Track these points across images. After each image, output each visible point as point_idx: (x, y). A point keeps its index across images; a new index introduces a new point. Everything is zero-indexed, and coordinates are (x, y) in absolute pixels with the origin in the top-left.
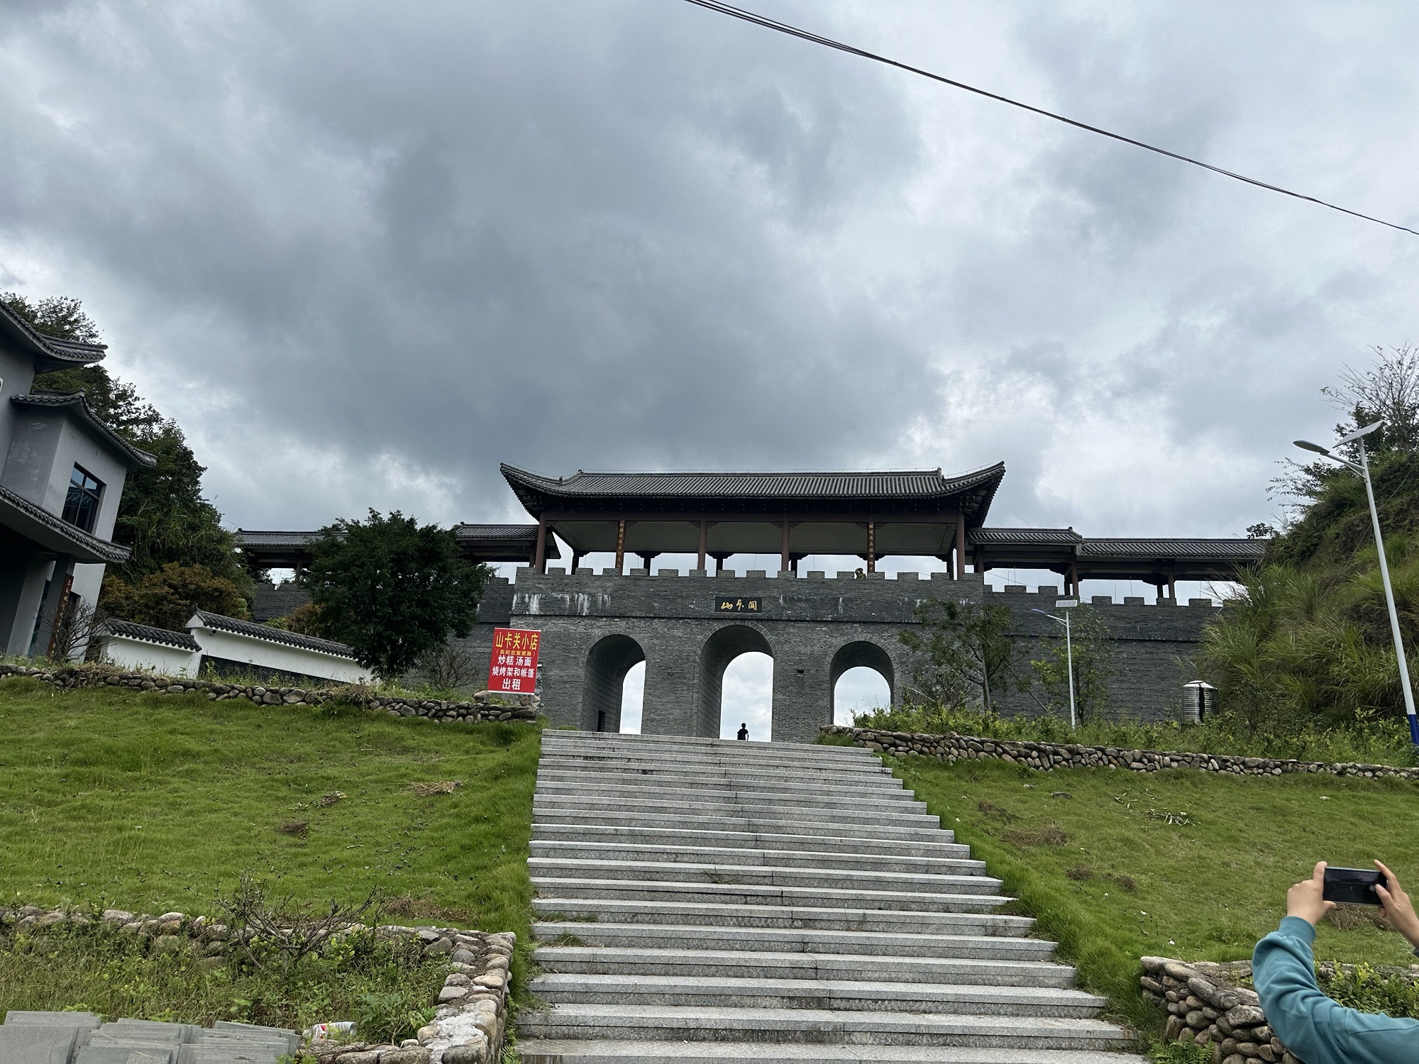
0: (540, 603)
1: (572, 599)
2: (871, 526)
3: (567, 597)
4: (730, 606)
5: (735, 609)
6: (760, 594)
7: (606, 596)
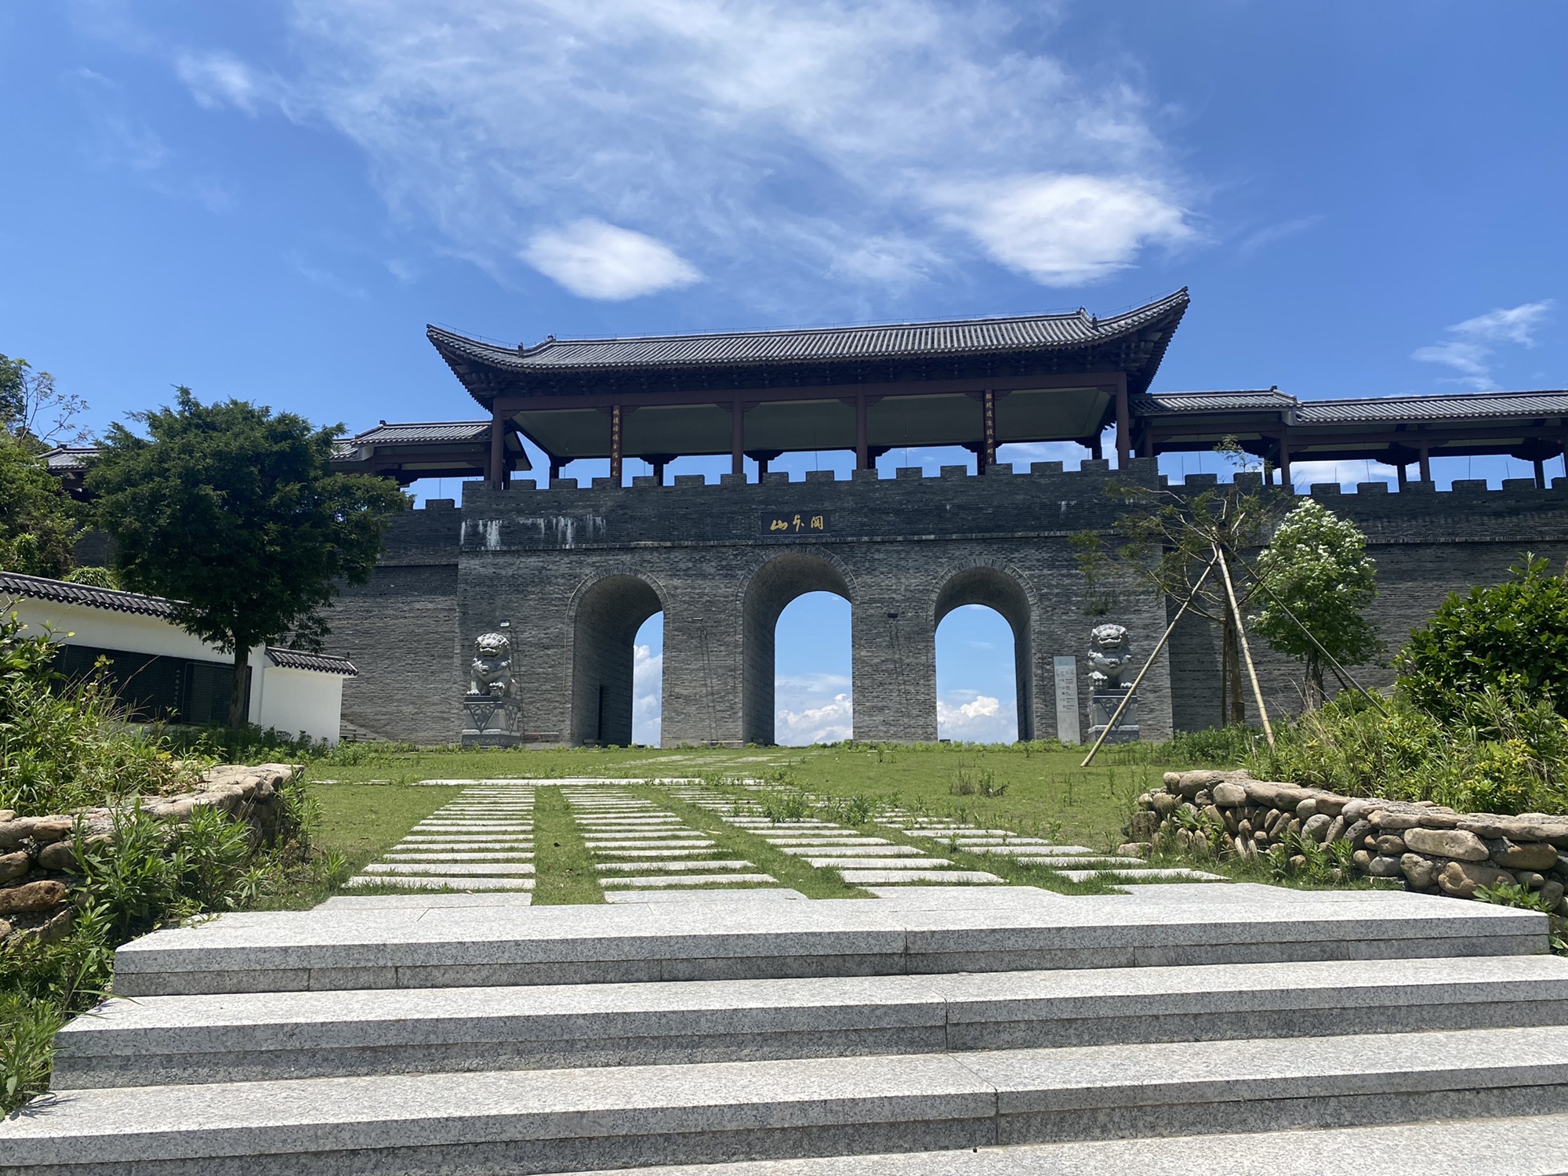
0: (501, 534)
1: (549, 526)
2: (989, 396)
3: (541, 522)
4: (783, 525)
5: (791, 527)
6: (827, 505)
7: (599, 520)
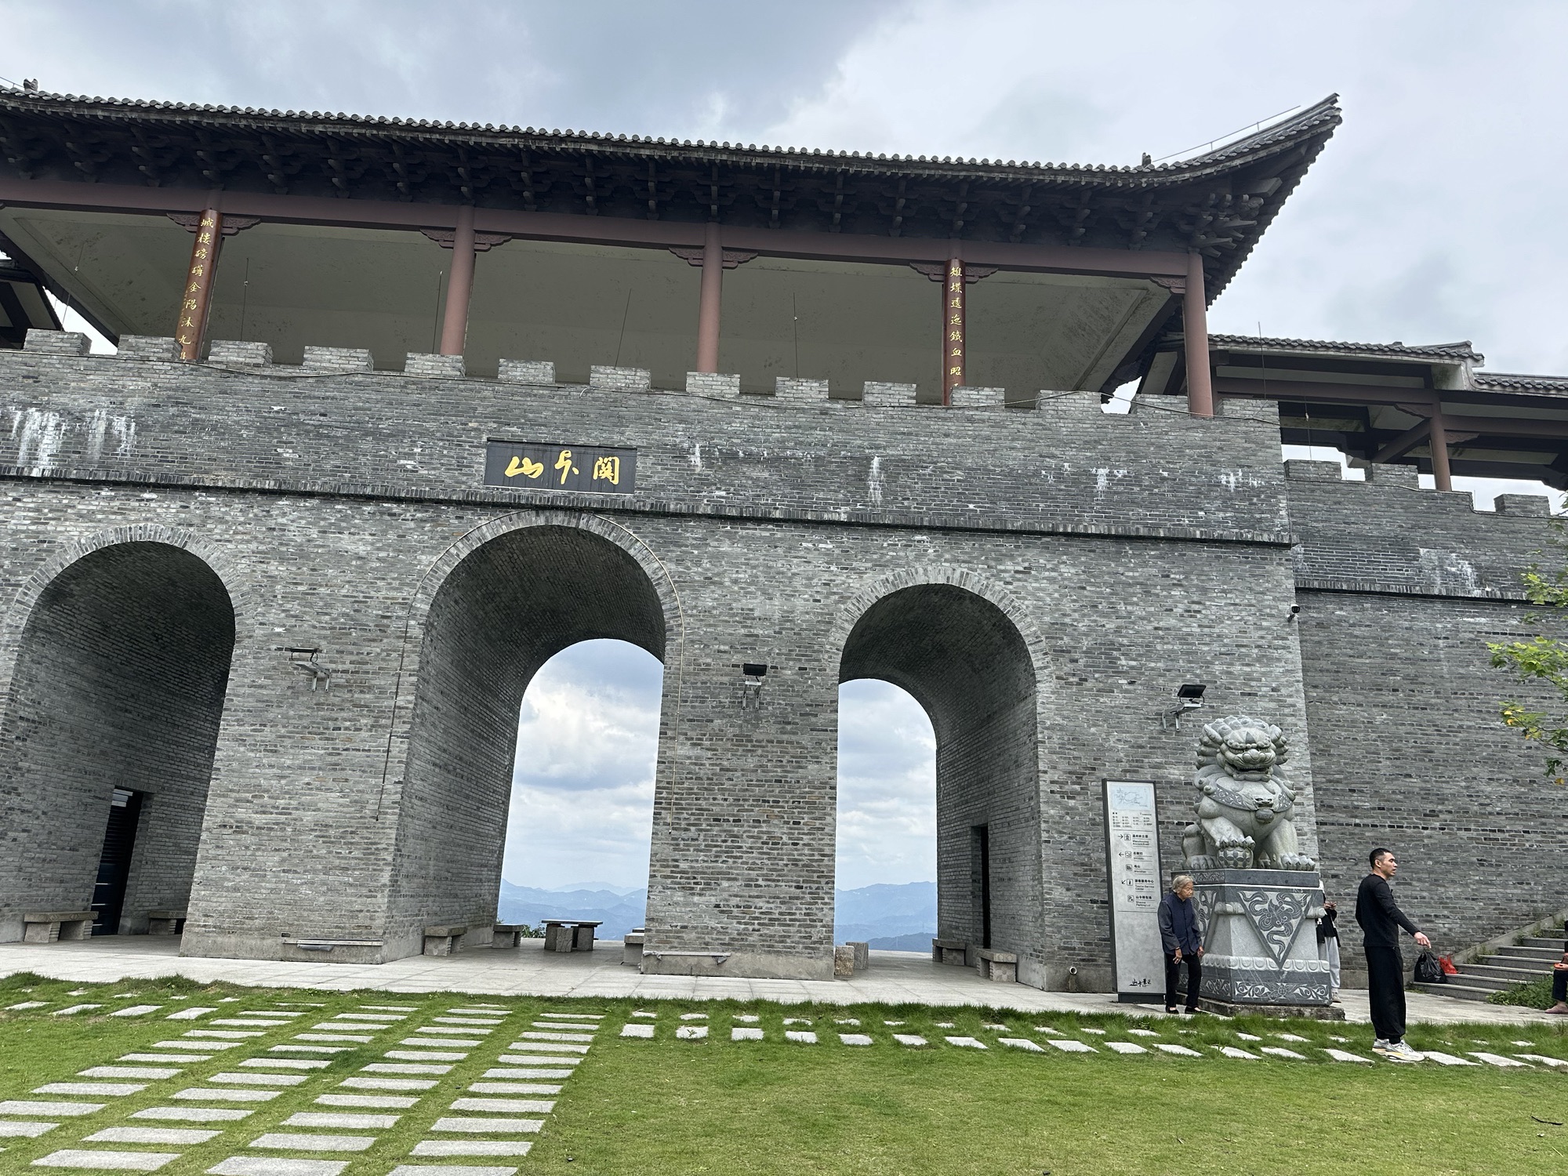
2: (955, 271)
4: (533, 469)
5: (551, 477)
6: (630, 436)
7: (120, 424)
